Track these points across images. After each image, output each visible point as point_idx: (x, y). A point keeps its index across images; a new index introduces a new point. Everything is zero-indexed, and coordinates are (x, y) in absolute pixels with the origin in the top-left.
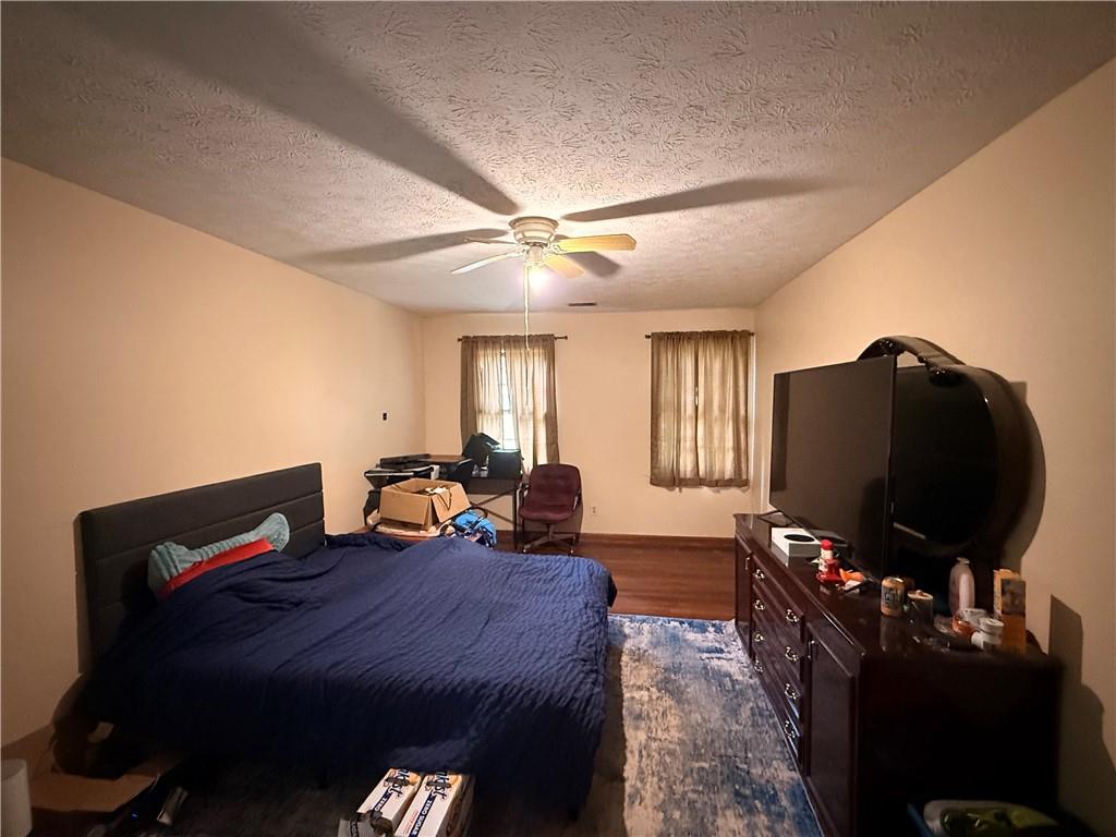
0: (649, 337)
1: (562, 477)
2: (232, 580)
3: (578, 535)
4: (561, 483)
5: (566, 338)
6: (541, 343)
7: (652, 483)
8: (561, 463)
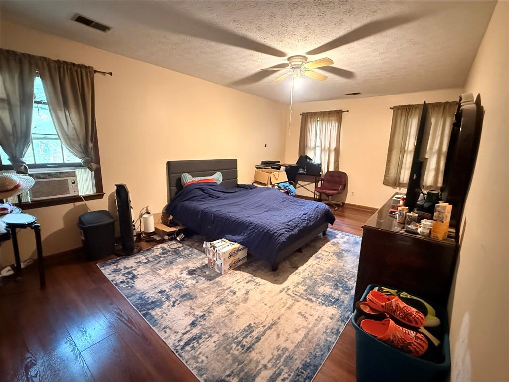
0: (392, 109)
1: (338, 177)
2: (200, 186)
3: (344, 204)
4: (338, 179)
5: (348, 111)
6: (335, 114)
7: (384, 183)
8: (340, 170)
